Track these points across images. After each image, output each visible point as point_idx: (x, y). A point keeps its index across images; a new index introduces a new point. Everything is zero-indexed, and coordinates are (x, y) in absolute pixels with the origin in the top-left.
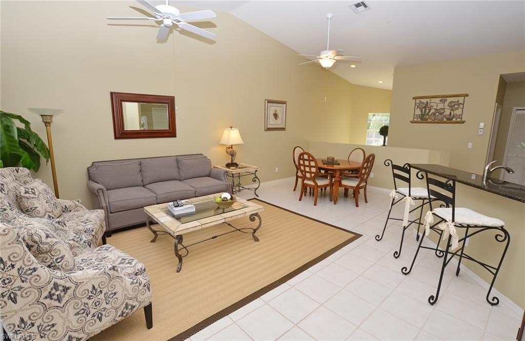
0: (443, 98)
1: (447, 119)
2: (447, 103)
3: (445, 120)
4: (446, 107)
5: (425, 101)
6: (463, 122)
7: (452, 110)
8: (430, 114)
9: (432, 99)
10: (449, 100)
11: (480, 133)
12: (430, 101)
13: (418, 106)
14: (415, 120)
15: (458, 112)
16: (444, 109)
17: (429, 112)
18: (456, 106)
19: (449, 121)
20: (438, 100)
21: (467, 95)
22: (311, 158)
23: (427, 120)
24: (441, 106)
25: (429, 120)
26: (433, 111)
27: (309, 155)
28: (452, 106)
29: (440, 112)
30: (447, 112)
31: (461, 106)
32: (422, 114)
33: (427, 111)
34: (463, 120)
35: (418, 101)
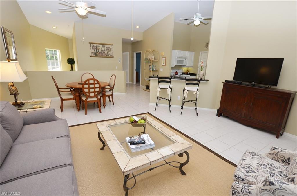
0: (104, 45)
1: (107, 55)
2: (105, 48)
3: (106, 56)
4: (105, 49)
5: (95, 45)
6: (113, 57)
7: (108, 51)
8: (99, 52)
9: (99, 45)
10: (106, 46)
11: (119, 62)
12: (98, 45)
13: (93, 47)
14: (92, 55)
15: (110, 52)
16: (105, 50)
17: (99, 51)
18: (109, 50)
19: (108, 57)
20: (101, 46)
21: (113, 45)
22: (96, 82)
23: (98, 56)
24: (103, 49)
25: (99, 56)
26: (100, 51)
27: (94, 80)
28: (108, 49)
29: (103, 52)
30: (106, 52)
31: (111, 50)
32: (95, 52)
33: (97, 51)
34: (113, 56)
35: (92, 45)
